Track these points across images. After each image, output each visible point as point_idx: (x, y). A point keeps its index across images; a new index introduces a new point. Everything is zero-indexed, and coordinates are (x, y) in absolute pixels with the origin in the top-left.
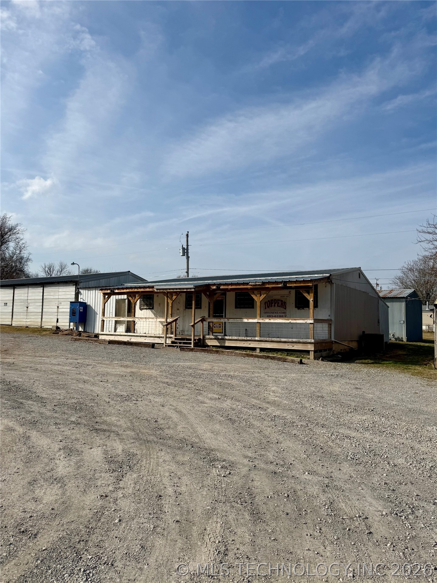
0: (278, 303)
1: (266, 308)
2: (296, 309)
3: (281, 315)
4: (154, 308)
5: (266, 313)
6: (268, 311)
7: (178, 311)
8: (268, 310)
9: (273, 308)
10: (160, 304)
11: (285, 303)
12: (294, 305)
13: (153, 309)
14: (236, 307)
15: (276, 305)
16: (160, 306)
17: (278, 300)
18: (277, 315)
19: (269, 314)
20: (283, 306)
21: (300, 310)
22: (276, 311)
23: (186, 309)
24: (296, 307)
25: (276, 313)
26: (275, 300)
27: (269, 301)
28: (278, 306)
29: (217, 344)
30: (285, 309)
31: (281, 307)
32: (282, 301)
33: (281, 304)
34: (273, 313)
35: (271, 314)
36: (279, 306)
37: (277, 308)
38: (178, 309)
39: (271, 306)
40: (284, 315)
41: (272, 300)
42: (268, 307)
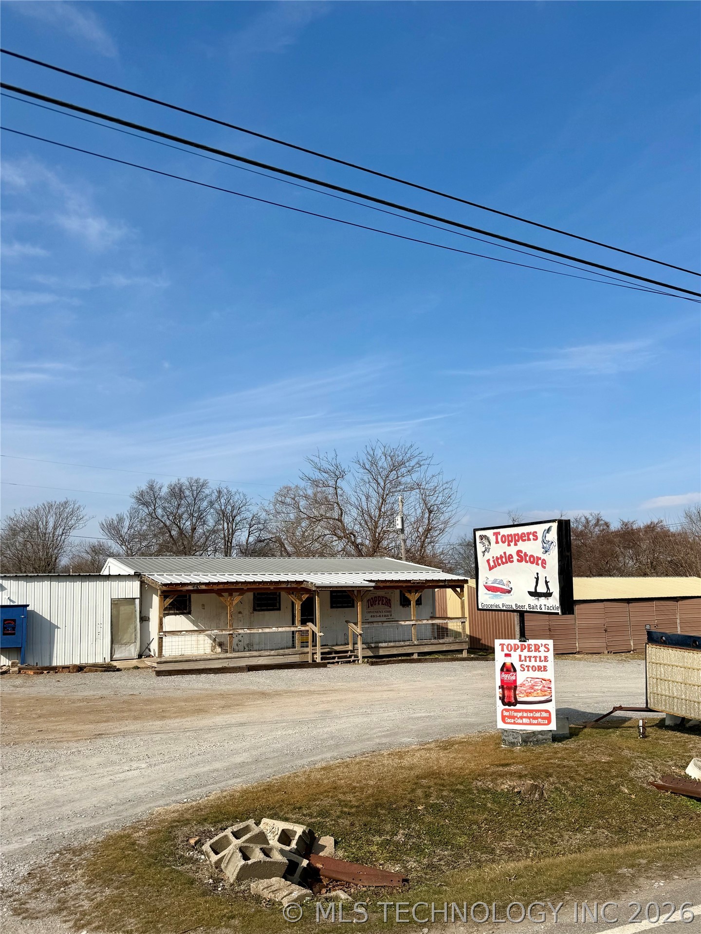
0: (383, 601)
1: (369, 607)
2: (401, 606)
3: (386, 614)
4: (192, 612)
5: (369, 612)
6: (371, 611)
7: (240, 615)
8: (371, 609)
9: (376, 607)
10: (203, 605)
11: (390, 600)
12: (399, 602)
13: (189, 613)
14: (332, 607)
15: (380, 603)
16: (204, 609)
17: (382, 597)
18: (382, 614)
19: (372, 614)
20: (388, 603)
21: (404, 609)
22: (380, 610)
23: (255, 612)
24: (401, 604)
25: (380, 612)
26: (379, 597)
27: (372, 598)
28: (382, 604)
29: (371, 654)
30: (390, 607)
31: (386, 605)
32: (386, 598)
33: (386, 602)
34: (377, 612)
35: (375, 614)
36: (384, 605)
37: (381, 606)
38: (240, 613)
39: (375, 605)
40: (389, 614)
41: (376, 597)
42: (372, 605)
